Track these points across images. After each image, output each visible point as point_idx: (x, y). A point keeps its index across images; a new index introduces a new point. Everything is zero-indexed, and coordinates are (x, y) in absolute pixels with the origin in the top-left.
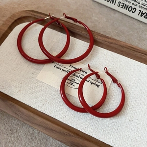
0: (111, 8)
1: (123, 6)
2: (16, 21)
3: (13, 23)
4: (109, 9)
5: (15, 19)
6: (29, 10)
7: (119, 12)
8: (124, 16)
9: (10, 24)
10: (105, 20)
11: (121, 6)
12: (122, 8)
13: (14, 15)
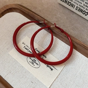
0: (71, 10)
1: (79, 10)
2: (7, 10)
3: (5, 11)
4: (70, 11)
5: (8, 8)
6: (18, 4)
7: (76, 14)
8: (79, 17)
9: (3, 11)
10: (65, 18)
11: (78, 10)
12: (79, 11)
13: (7, 6)
